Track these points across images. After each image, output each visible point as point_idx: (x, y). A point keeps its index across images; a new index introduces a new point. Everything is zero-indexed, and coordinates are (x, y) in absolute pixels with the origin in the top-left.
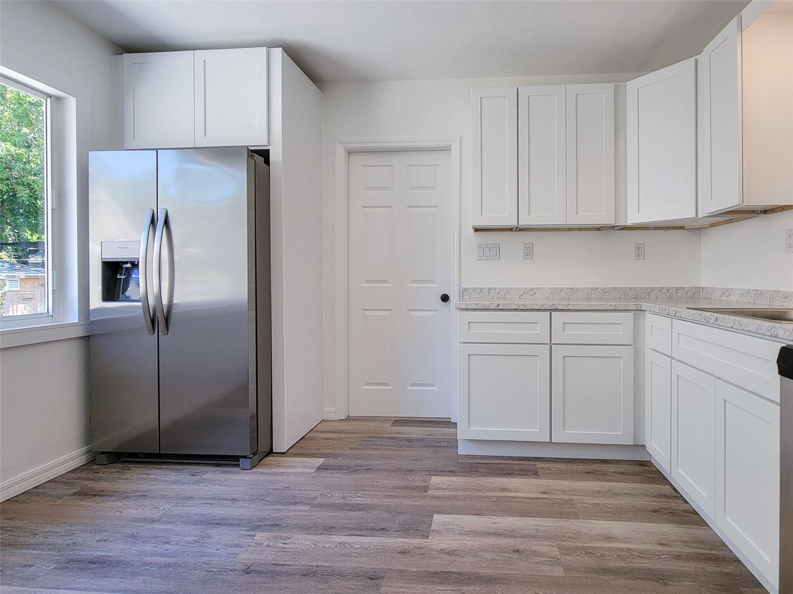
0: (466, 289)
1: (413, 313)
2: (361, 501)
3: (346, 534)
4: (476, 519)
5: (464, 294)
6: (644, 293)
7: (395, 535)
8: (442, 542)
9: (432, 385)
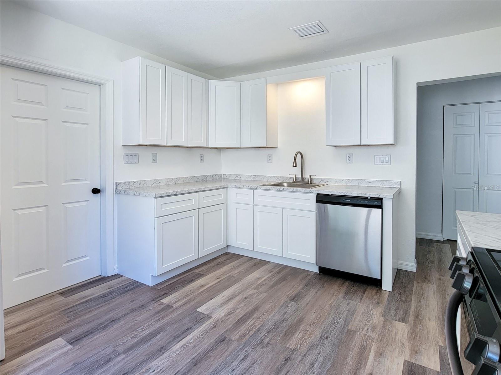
0: (119, 183)
1: (68, 206)
2: (147, 332)
3: (175, 343)
4: (214, 300)
5: (118, 187)
6: (205, 178)
7: (198, 326)
8: (220, 314)
9: (85, 256)
